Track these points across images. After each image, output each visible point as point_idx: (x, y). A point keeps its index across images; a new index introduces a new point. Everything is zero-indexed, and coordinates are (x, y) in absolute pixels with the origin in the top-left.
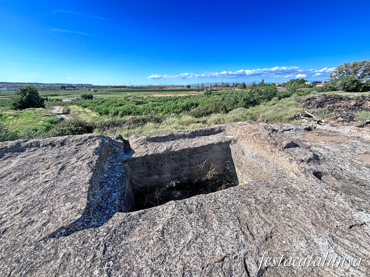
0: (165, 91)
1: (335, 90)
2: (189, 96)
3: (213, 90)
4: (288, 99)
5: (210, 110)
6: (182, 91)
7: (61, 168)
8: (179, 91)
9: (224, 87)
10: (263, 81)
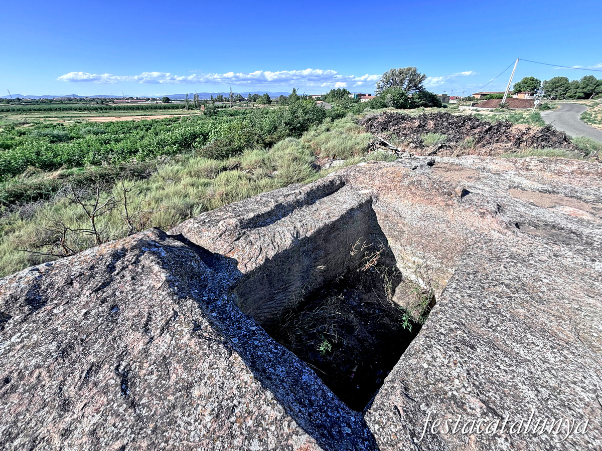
0: (115, 109)
1: (385, 106)
2: (174, 120)
3: (218, 107)
4: (343, 120)
5: (236, 144)
6: (156, 108)
7: (122, 383)
8: (147, 109)
9: (235, 101)
10: (294, 91)
